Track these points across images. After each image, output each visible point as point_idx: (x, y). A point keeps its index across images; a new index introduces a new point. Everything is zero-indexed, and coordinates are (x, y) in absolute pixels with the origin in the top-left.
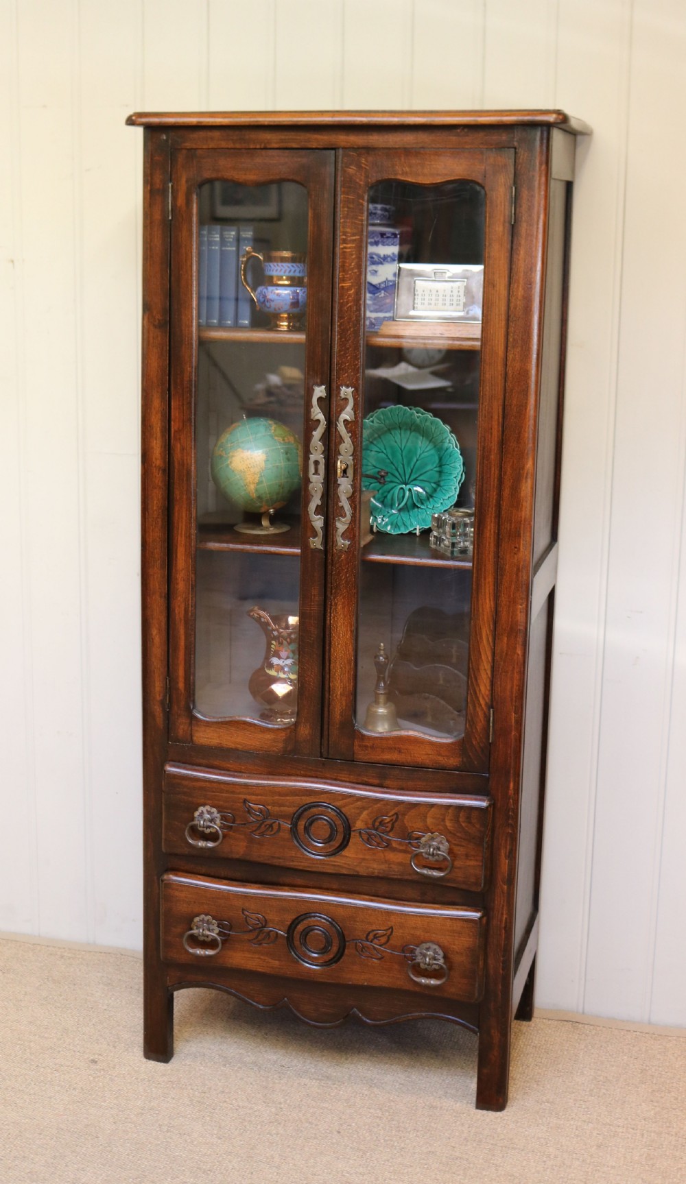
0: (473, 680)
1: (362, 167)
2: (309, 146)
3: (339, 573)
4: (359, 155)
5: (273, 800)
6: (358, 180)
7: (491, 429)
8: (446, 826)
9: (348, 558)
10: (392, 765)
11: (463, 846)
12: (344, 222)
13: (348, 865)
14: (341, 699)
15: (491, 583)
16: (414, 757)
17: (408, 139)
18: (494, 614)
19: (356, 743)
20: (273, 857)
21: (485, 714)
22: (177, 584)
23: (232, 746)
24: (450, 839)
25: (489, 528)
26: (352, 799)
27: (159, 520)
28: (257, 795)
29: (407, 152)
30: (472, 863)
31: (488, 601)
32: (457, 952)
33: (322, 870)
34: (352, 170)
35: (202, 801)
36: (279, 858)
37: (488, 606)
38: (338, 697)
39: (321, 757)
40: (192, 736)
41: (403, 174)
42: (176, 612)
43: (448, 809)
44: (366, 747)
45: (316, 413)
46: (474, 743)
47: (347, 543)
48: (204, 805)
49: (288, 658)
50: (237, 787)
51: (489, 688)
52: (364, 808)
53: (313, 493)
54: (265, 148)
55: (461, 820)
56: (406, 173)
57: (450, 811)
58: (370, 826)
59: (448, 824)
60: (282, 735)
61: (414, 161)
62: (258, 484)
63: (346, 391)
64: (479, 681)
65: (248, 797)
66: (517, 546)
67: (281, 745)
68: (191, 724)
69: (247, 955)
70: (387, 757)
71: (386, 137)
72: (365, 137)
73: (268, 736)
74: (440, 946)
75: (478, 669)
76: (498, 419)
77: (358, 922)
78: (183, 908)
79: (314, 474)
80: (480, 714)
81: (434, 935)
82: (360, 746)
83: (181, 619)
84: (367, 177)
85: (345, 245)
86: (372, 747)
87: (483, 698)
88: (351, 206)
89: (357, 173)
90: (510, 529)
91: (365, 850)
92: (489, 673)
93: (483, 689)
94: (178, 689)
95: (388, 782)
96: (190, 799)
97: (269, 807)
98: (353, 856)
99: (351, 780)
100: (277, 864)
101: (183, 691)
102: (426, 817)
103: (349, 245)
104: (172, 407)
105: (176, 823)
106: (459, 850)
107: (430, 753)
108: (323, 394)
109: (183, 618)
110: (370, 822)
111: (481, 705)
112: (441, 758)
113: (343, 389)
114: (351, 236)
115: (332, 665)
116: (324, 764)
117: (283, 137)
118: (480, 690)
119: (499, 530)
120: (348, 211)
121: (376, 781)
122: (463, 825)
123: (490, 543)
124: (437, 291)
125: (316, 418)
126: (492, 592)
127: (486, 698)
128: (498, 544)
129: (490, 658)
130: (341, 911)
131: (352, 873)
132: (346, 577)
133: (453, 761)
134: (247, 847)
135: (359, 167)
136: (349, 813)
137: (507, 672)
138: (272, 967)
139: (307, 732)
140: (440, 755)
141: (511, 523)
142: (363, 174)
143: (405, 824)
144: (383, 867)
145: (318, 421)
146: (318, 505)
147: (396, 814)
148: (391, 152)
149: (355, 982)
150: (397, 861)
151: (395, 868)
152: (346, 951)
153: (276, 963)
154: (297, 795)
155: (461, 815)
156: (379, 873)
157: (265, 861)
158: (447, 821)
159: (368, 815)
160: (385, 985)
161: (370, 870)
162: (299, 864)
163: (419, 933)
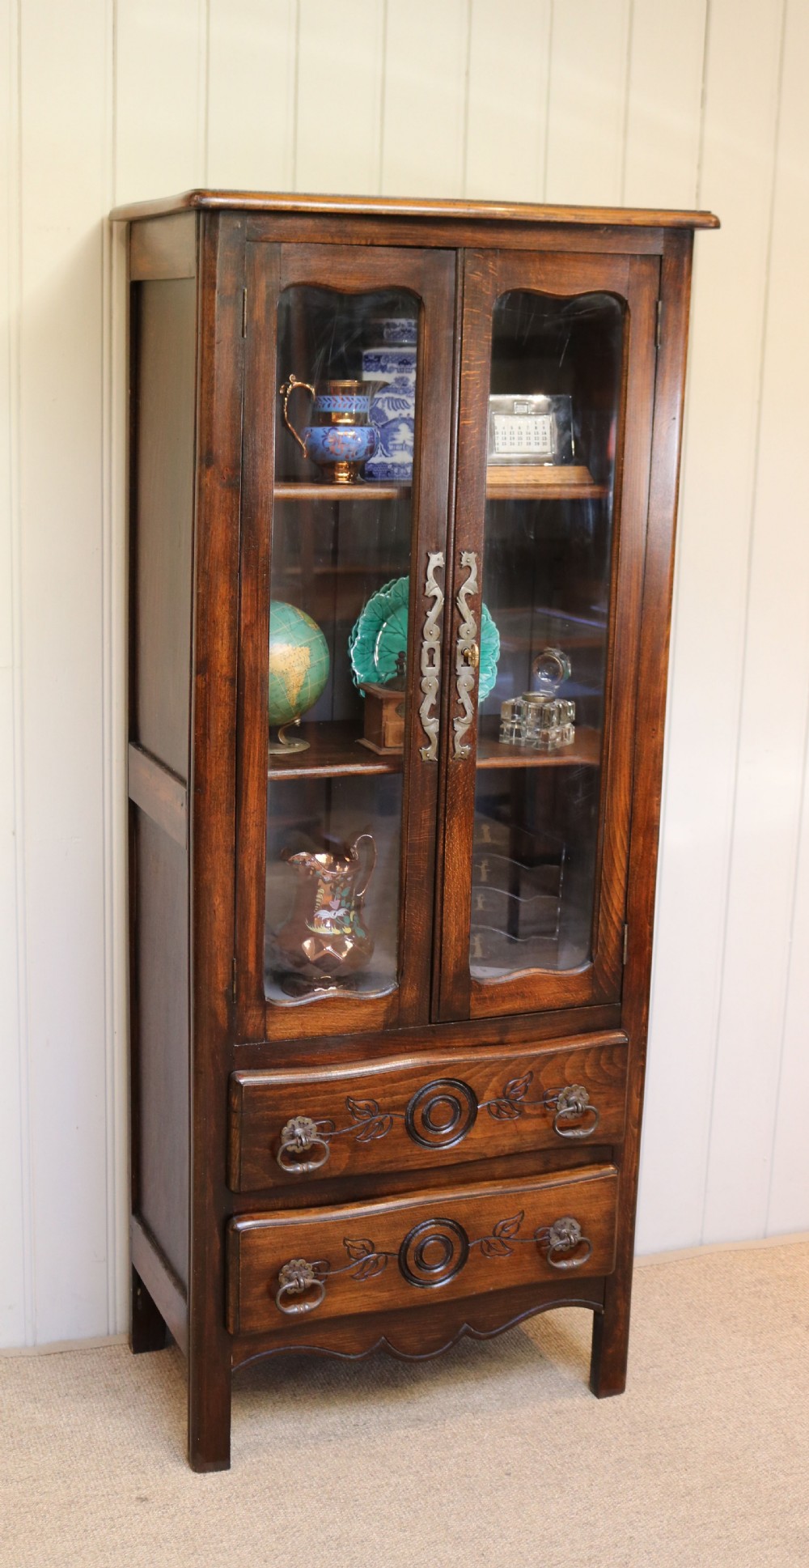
0: (606, 893)
1: (489, 273)
2: (427, 243)
3: (456, 788)
4: (486, 258)
5: (384, 1090)
6: (484, 290)
7: (630, 592)
8: (586, 1073)
9: (466, 768)
10: (513, 1015)
11: (603, 1093)
12: (467, 342)
13: (475, 1148)
14: (456, 945)
15: (627, 776)
16: (540, 999)
17: (545, 240)
18: (630, 812)
19: (473, 996)
20: (383, 1163)
21: (617, 932)
22: (248, 831)
23: (319, 1032)
24: (590, 1088)
25: (625, 710)
26: (480, 1066)
27: (226, 748)
28: (363, 1088)
29: (544, 255)
30: (613, 1111)
31: (623, 797)
32: (594, 1221)
33: (442, 1164)
34: (477, 277)
35: (292, 1112)
36: (391, 1162)
37: (623, 803)
38: (453, 943)
39: (430, 1023)
40: (265, 1030)
41: (537, 283)
42: (246, 869)
43: (588, 1053)
44: (486, 998)
45: (431, 588)
46: (605, 968)
47: (467, 748)
48: (295, 1117)
49: (340, 907)
50: (338, 1083)
51: (622, 901)
52: (493, 1074)
53: (426, 690)
54: (372, 245)
55: (601, 1062)
56: (542, 282)
57: (590, 1054)
58: (500, 1094)
59: (588, 1071)
60: (384, 1005)
61: (550, 267)
62: (302, 687)
63: (469, 558)
64: (612, 894)
65: (352, 1093)
66: (655, 728)
67: (380, 1019)
68: (264, 1015)
69: (349, 1295)
70: (508, 1006)
71: (520, 235)
72: (495, 235)
73: (365, 1010)
74: (576, 1219)
75: (611, 881)
76: (638, 580)
77: (484, 1216)
78: (267, 1259)
79: (427, 666)
80: (613, 933)
81: (569, 1207)
82: (477, 999)
83: (251, 878)
84: (496, 286)
85: (468, 372)
86: (491, 998)
87: (616, 914)
88: (476, 322)
89: (484, 281)
90: (649, 708)
91: (494, 1126)
92: (623, 883)
93: (615, 902)
94: (247, 972)
95: (510, 1037)
96: (277, 1113)
97: (378, 1100)
98: (480, 1136)
99: (466, 1044)
100: (388, 1170)
101: (254, 973)
102: (563, 1068)
103: (472, 372)
104: (243, 594)
105: (257, 1149)
106: (599, 1099)
107: (556, 991)
108: (442, 563)
109: (254, 876)
110: (500, 1090)
111: (614, 923)
112: (568, 995)
113: (465, 555)
114: (475, 360)
115: (445, 905)
116: (434, 1031)
117: (395, 231)
118: (613, 904)
119: (636, 711)
120: (472, 329)
121: (497, 1039)
122: (604, 1067)
123: (626, 728)
124: (520, 428)
125: (432, 593)
126: (627, 785)
127: (619, 913)
128: (635, 729)
129: (624, 865)
130: (464, 1209)
131: (481, 1157)
132: (464, 792)
133: (584, 995)
134: (350, 1157)
135: (486, 273)
136: (476, 1084)
137: (643, 877)
138: (380, 1303)
139: (413, 995)
140: (568, 991)
141: (649, 702)
142: (491, 282)
143: (540, 1083)
144: (515, 1141)
145: (435, 597)
146: (432, 705)
147: (531, 1072)
148: (521, 254)
149: (479, 1292)
150: (530, 1129)
151: (529, 1138)
152: (470, 1255)
153: (385, 1296)
154: (413, 1077)
155: (602, 1057)
156: (510, 1149)
157: (373, 1171)
158: (586, 1067)
159: (498, 1081)
160: (513, 1284)
161: (500, 1148)
162: (416, 1162)
163: (552, 1210)
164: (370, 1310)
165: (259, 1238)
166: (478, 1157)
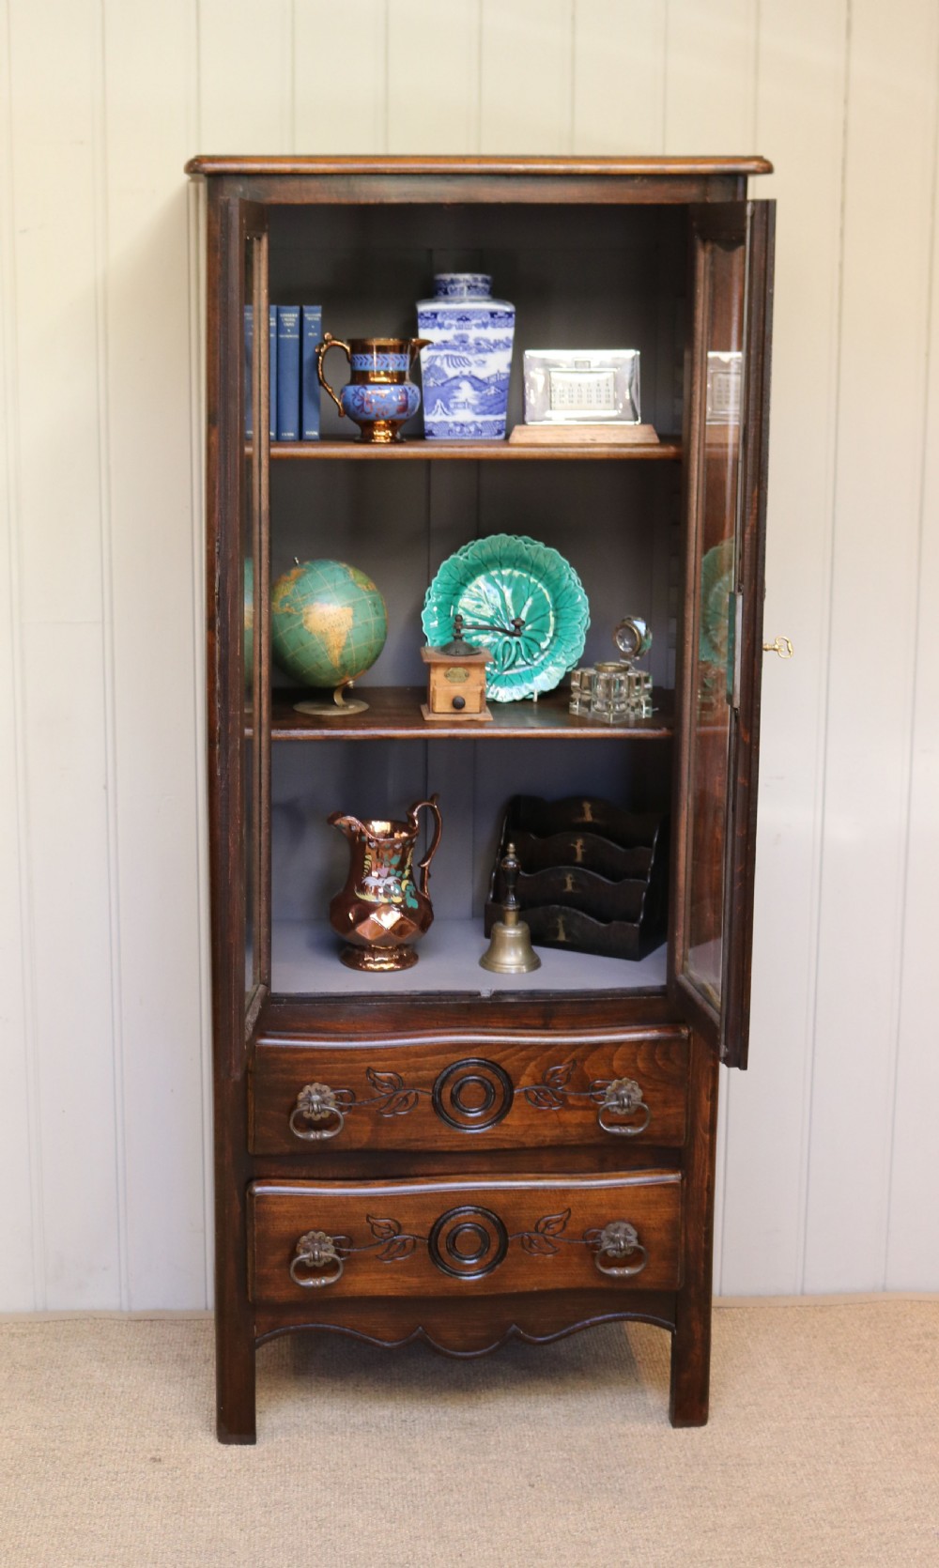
5: (408, 1064)
8: (638, 1067)
11: (658, 1091)
13: (511, 1136)
20: (410, 1140)
24: (644, 1085)
26: (514, 1048)
28: (386, 1060)
30: (672, 1111)
32: (654, 1228)
33: (474, 1148)
35: (309, 1078)
36: (417, 1140)
43: (640, 1046)
48: (311, 1083)
50: (357, 1053)
52: (530, 1059)
55: (656, 1057)
57: (642, 1047)
58: (539, 1081)
59: (640, 1064)
65: (373, 1064)
69: (374, 1276)
74: (632, 1224)
77: (523, 1209)
78: (283, 1227)
81: (624, 1211)
91: (533, 1113)
96: (292, 1077)
97: (402, 1074)
98: (517, 1122)
99: (508, 1025)
100: (414, 1148)
102: (611, 1060)
105: (273, 1113)
106: (656, 1097)
110: (538, 1076)
116: (469, 1009)
121: (538, 1022)
122: (660, 1063)
130: (501, 1199)
131: (519, 1146)
134: (372, 1131)
136: (510, 1068)
138: (409, 1288)
143: (584, 1072)
144: (557, 1132)
147: (573, 1061)
149: (521, 1290)
150: (575, 1121)
151: (573, 1131)
152: (509, 1250)
153: (413, 1281)
154: (438, 1054)
155: (657, 1051)
156: (551, 1140)
157: (398, 1148)
158: (638, 1061)
159: (536, 1066)
160: (560, 1286)
161: (541, 1138)
162: (445, 1144)
163: (604, 1211)
164: (397, 1294)
165: (275, 1204)
166: (515, 1146)
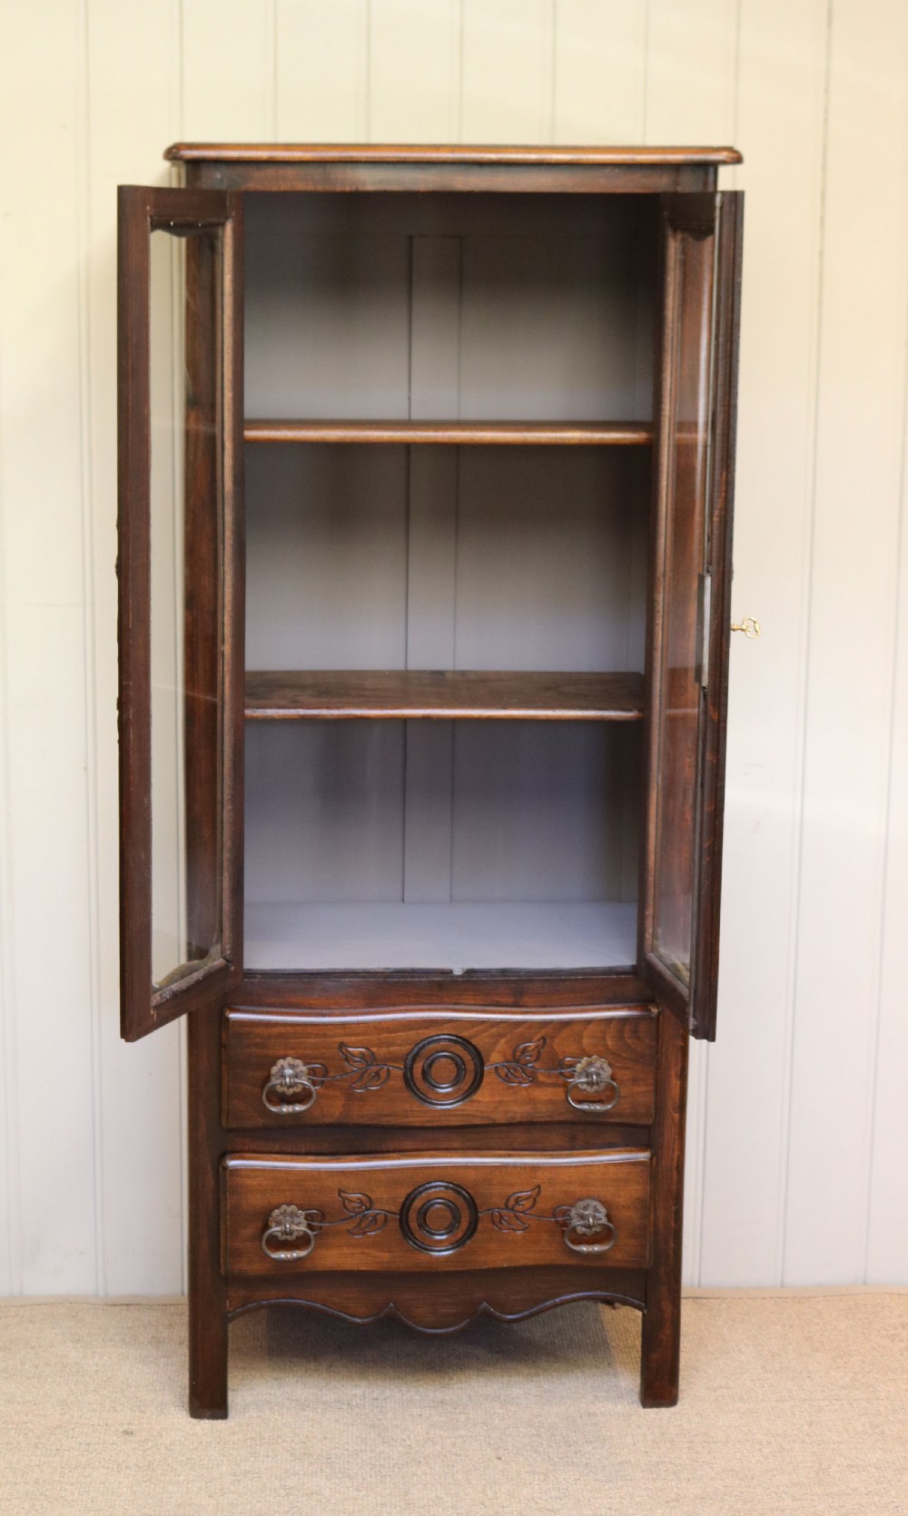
5: (380, 1039)
8: (607, 1045)
11: (627, 1069)
13: (482, 1112)
20: (382, 1115)
24: (612, 1061)
26: (484, 1026)
28: (358, 1035)
30: (640, 1089)
32: (623, 1206)
33: (445, 1124)
35: (281, 1052)
36: (388, 1115)
43: (608, 1024)
48: (284, 1057)
50: (330, 1027)
52: (501, 1035)
55: (626, 1035)
57: (612, 1026)
58: (509, 1057)
59: (610, 1042)
65: (345, 1039)
69: (345, 1250)
74: (600, 1201)
77: (494, 1185)
78: (256, 1201)
81: (593, 1189)
91: (503, 1090)
95: (525, 1000)
96: (264, 1051)
97: (374, 1050)
98: (487, 1099)
99: (476, 1002)
100: (385, 1123)
102: (581, 1037)
105: (245, 1086)
106: (623, 1075)
110: (509, 1053)
116: (440, 986)
121: (510, 1000)
122: (628, 1041)
130: (471, 1175)
131: (489, 1122)
134: (343, 1106)
136: (481, 1044)
138: (380, 1263)
143: (554, 1049)
144: (526, 1108)
147: (543, 1038)
149: (491, 1265)
150: (546, 1098)
151: (542, 1108)
152: (479, 1225)
153: (385, 1256)
154: (411, 1029)
155: (625, 1031)
156: (521, 1117)
157: (370, 1123)
158: (608, 1038)
159: (506, 1043)
160: (529, 1263)
161: (510, 1115)
162: (417, 1119)
163: (572, 1188)
164: (368, 1268)
165: (247, 1177)
166: (485, 1122)
